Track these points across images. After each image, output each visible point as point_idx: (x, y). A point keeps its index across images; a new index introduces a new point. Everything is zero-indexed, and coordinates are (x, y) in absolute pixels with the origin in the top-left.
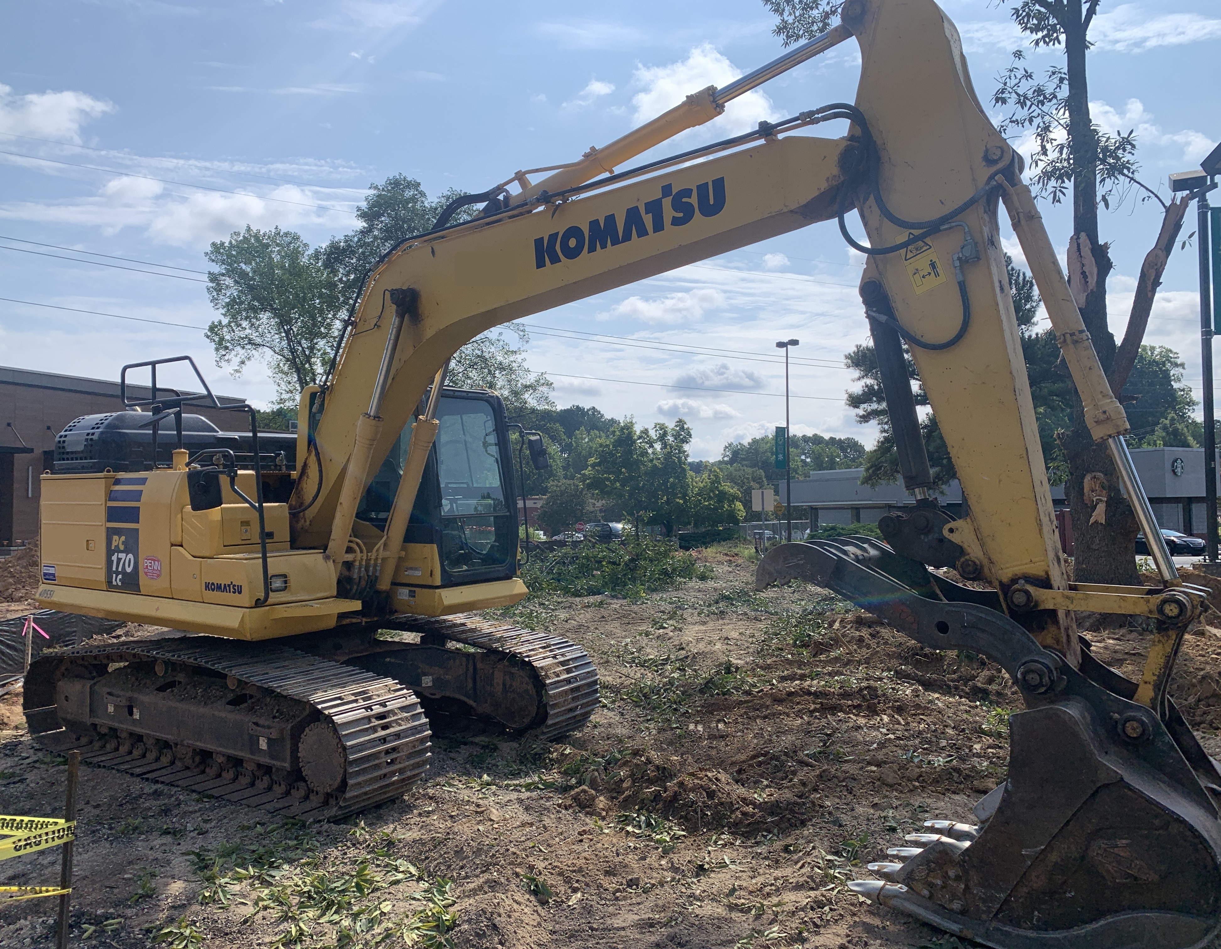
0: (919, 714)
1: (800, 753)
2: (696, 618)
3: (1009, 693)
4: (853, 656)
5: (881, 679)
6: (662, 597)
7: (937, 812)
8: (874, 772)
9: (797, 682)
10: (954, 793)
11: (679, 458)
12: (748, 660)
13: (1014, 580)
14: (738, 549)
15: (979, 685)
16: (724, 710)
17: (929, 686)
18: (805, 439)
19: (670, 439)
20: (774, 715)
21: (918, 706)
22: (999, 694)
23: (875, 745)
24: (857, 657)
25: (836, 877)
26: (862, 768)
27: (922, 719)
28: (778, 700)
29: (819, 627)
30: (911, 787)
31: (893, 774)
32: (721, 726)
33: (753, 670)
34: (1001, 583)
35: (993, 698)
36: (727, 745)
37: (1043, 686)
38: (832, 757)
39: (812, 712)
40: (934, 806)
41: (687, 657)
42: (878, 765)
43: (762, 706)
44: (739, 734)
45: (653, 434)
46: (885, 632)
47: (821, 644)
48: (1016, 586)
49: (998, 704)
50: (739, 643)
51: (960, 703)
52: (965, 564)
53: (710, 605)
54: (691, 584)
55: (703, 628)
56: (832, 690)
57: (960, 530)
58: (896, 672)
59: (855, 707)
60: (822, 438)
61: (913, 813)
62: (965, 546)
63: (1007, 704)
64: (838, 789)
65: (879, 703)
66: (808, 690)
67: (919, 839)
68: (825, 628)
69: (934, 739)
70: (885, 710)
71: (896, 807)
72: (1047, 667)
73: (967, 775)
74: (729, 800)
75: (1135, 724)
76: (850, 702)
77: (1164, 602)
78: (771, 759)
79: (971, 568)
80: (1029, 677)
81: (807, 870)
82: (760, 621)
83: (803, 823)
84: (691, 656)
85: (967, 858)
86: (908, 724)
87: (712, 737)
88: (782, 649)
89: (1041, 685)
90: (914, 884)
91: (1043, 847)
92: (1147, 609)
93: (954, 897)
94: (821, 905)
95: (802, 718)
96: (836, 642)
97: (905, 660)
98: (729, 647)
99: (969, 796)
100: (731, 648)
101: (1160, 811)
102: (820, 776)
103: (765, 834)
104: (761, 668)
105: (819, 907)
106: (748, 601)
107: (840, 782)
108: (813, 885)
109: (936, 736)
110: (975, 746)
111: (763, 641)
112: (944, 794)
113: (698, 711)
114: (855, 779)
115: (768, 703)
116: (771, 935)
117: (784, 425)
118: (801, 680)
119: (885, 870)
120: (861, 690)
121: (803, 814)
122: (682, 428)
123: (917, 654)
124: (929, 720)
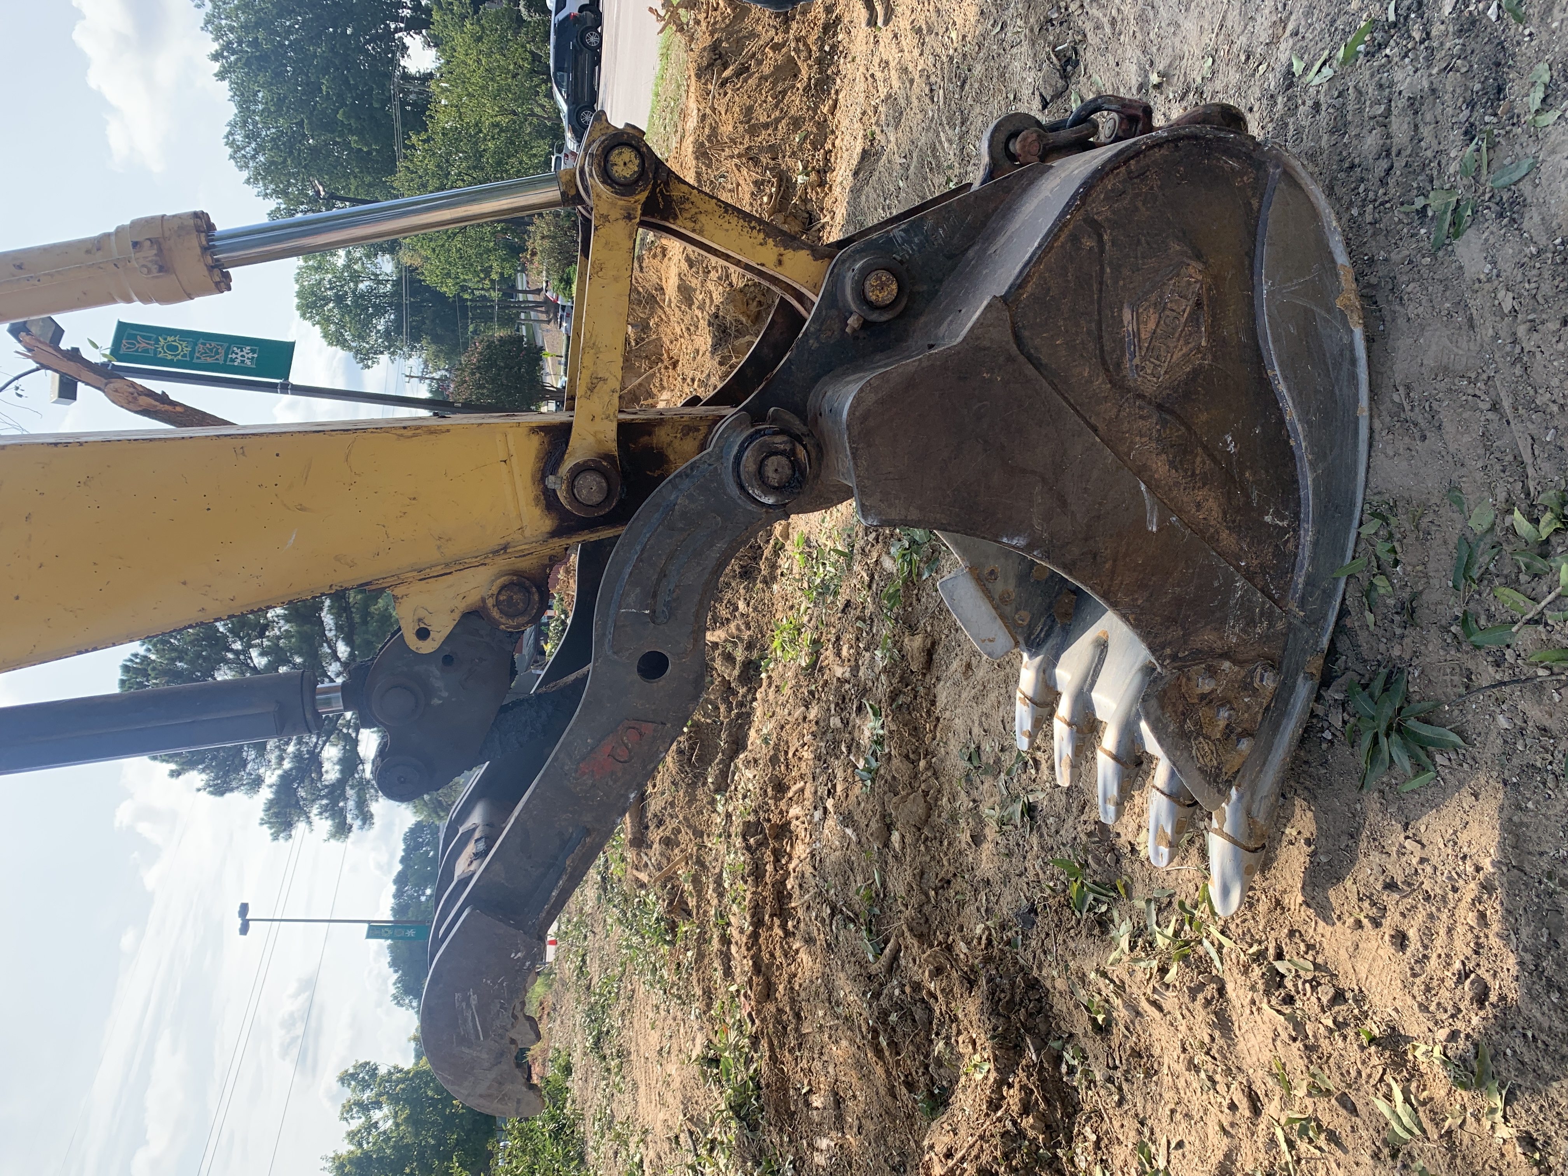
0: (786, 759)
1: (874, 969)
2: (627, 1097)
3: (748, 633)
4: (691, 855)
5: (729, 816)
6: (593, 1148)
7: (976, 730)
8: (903, 837)
9: (734, 949)
10: (933, 703)
11: (399, 1081)
12: (696, 1027)
13: (549, 501)
14: (534, 1000)
15: (736, 672)
16: (787, 1090)
17: (738, 744)
18: (398, 894)
19: (367, 1095)
20: (793, 1001)
21: (774, 760)
22: (750, 647)
23: (849, 831)
24: (692, 849)
25: (1176, 934)
26: (895, 857)
27: (794, 754)
28: (768, 993)
29: (645, 903)
30: (929, 774)
31: (908, 804)
32: (817, 1101)
33: (711, 1019)
34: (555, 533)
35: (755, 655)
36: (854, 1096)
37: (793, 452)
38: (877, 911)
39: (787, 934)
40: (963, 737)
41: (691, 1133)
42: (888, 827)
43: (779, 1021)
44: (831, 1069)
45: (357, 1123)
46: (655, 805)
47: (671, 903)
48: (562, 495)
49: (763, 649)
50: (668, 1033)
51: (765, 701)
52: (508, 609)
53: (608, 1070)
54: (576, 1091)
55: (642, 1089)
56: (749, 895)
57: (422, 613)
58: (717, 791)
59: (777, 860)
60: (399, 873)
61: (986, 772)
62: (462, 606)
63: (763, 636)
64: (944, 905)
65: (769, 820)
66: (749, 937)
67: (1066, 761)
68: (648, 895)
69: (829, 736)
70: (781, 812)
71: (974, 801)
72: (751, 438)
73: (902, 679)
74: (997, 1140)
75: (872, 281)
76: (769, 868)
77: (607, 177)
78: (885, 1022)
79: (517, 597)
80: (773, 478)
81: (1170, 1000)
82: (633, 991)
83: (1034, 984)
84: (689, 1124)
85: (1168, 651)
86: (802, 777)
87: (839, 1122)
88: (679, 964)
89: (791, 455)
90: (1228, 769)
91: (1143, 487)
92: (622, 223)
93: (1247, 686)
94: (1275, 980)
95: (797, 951)
96: (669, 879)
97: (699, 778)
98: (674, 1052)
99: (938, 679)
100: (675, 1048)
101: (1066, 231)
102: (923, 938)
103: (1064, 1069)
104: (709, 1006)
105: (1281, 985)
106: (603, 1007)
107: (929, 901)
108: (1211, 990)
109: (824, 733)
110: (839, 675)
111: (665, 993)
112: (938, 719)
113: (790, 1141)
114: (922, 873)
115: (773, 1009)
116: (1406, 1120)
117: (366, 926)
118: (729, 943)
119: (1169, 831)
120: (748, 848)
121: (1013, 984)
122: (353, 1076)
123: (690, 760)
124: (795, 744)
